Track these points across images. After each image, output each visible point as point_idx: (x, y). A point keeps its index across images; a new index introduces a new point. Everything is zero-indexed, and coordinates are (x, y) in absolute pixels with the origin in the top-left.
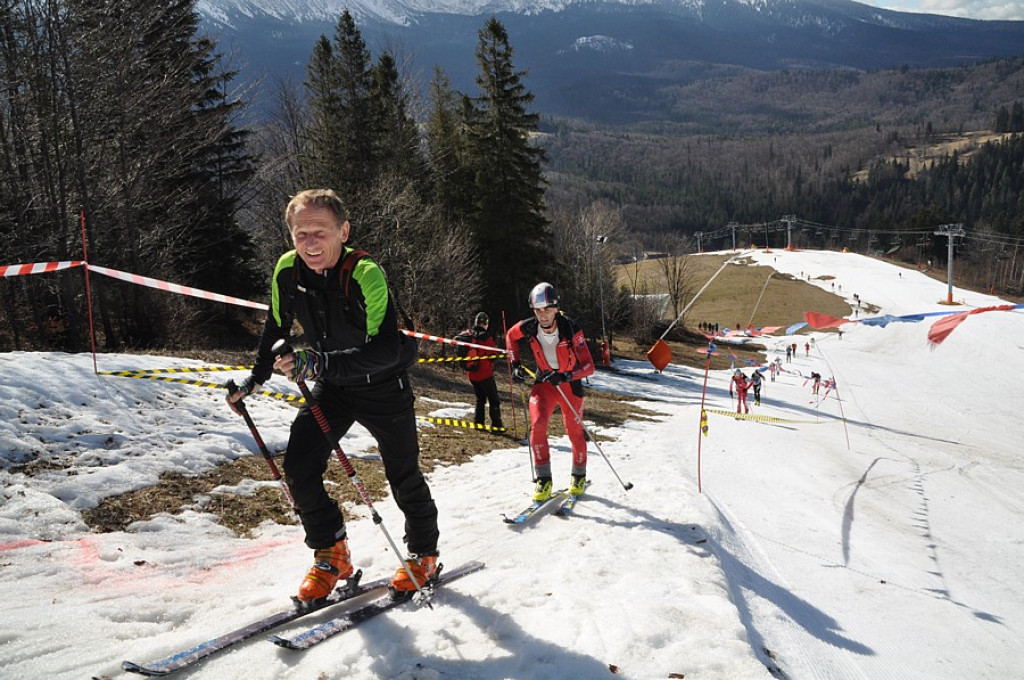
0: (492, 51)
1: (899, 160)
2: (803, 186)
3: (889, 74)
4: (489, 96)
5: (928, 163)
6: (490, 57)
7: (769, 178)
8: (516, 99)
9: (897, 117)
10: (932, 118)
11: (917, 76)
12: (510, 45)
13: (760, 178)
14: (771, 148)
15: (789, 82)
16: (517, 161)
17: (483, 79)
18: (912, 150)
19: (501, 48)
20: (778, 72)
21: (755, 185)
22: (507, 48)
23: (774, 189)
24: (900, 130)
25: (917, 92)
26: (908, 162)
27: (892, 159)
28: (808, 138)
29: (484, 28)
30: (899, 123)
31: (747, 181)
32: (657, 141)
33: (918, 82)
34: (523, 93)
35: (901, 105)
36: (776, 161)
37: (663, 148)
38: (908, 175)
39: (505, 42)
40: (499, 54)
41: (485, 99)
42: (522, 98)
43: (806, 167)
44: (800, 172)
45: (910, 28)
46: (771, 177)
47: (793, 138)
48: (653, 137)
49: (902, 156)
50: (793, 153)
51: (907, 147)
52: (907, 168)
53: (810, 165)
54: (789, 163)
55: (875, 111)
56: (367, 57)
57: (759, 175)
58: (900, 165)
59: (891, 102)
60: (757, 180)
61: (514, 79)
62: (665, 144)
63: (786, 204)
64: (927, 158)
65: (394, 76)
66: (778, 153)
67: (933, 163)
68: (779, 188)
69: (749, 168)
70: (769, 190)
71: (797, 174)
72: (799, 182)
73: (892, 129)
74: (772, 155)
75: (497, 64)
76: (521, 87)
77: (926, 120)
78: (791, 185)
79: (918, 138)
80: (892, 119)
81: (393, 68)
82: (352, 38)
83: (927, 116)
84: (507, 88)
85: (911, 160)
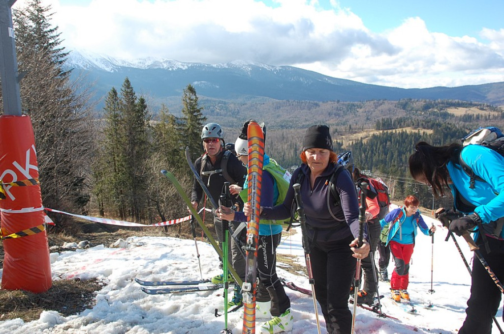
0: (189, 99)
1: (338, 141)
2: (298, 152)
3: (332, 104)
4: (187, 117)
5: (351, 142)
6: (188, 101)
7: (282, 148)
8: (199, 119)
9: (336, 122)
10: (350, 122)
11: (343, 104)
12: (197, 96)
13: (278, 148)
14: (283, 135)
15: (290, 105)
16: (199, 146)
17: (185, 110)
18: (343, 137)
19: (193, 97)
20: (285, 101)
21: (276, 151)
22: (196, 97)
23: (285, 153)
24: (338, 128)
25: (344, 112)
26: (342, 142)
27: (336, 141)
28: (299, 130)
29: (186, 88)
30: (337, 125)
31: (272, 150)
32: (231, 131)
33: (344, 108)
34: (202, 117)
35: (337, 117)
36: (285, 141)
37: (233, 134)
38: (343, 147)
39: (195, 95)
40: (192, 100)
41: (185, 119)
42: (202, 119)
43: (299, 143)
44: (296, 145)
45: (339, 85)
46: (284, 147)
47: (292, 130)
48: (228, 128)
49: (340, 139)
50: (292, 137)
51: (341, 135)
52: (342, 145)
53: (300, 143)
54: (291, 141)
55: (327, 119)
56: (135, 99)
57: (277, 147)
58: (339, 143)
59: (333, 116)
60: (277, 149)
61: (199, 111)
62: (234, 132)
63: (291, 160)
64: (350, 140)
65: (145, 107)
66: (286, 137)
67: (353, 143)
68: (287, 153)
69: (273, 143)
70: (282, 154)
71: (295, 146)
72: (296, 150)
73: (335, 127)
74: (283, 138)
75: (191, 104)
76: (201, 114)
77: (349, 124)
78: (292, 152)
79: (346, 132)
80: (334, 123)
81: (145, 104)
82: (129, 90)
83: (349, 122)
84: (195, 114)
85: (343, 141)
